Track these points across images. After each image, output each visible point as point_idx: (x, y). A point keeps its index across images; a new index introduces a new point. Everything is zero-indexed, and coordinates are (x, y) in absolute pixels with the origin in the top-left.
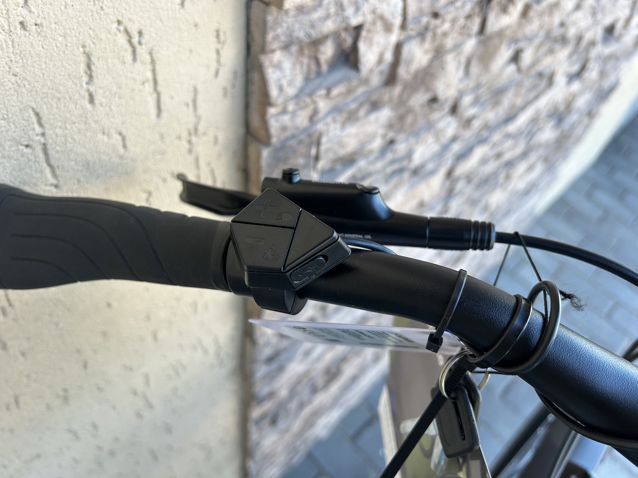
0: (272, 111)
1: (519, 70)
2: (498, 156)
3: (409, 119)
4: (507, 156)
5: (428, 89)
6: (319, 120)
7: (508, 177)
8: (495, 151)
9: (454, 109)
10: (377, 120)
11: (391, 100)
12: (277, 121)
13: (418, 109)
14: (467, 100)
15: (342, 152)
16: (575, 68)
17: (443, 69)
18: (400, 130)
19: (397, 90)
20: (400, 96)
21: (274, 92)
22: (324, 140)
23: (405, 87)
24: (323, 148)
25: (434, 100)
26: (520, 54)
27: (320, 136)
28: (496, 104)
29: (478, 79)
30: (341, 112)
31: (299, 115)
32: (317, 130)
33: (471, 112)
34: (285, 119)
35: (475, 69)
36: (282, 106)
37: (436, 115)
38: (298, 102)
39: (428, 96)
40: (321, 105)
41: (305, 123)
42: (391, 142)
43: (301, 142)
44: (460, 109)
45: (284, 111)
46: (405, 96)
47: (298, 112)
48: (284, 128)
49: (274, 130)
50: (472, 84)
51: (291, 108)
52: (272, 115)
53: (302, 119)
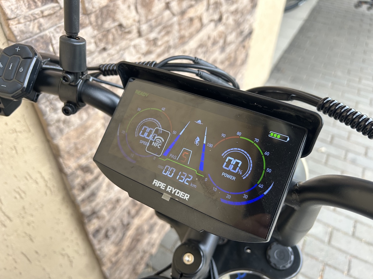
0: (11, 22)
1: (174, 15)
3: (110, 37)
5: (114, 20)
6: (44, 30)
9: (140, 34)
12: (16, 27)
14: (144, 27)
16: (216, 17)
17: (118, 8)
18: (107, 43)
19: (93, 18)
20: (97, 22)
21: (8, 12)
22: (54, 41)
23: (97, 17)
25: (121, 25)
26: (169, 5)
27: (51, 40)
28: (168, 33)
29: (146, 17)
30: (59, 27)
31: (29, 25)
32: (46, 35)
33: (152, 36)
34: (21, 26)
35: (142, 11)
36: (16, 19)
37: (129, 36)
38: (25, 18)
39: (116, 24)
40: (42, 20)
41: (36, 30)
42: (104, 49)
43: (37, 40)
44: (144, 33)
45: (19, 23)
46: (100, 22)
47: (28, 23)
48: (22, 32)
49: (16, 33)
50: (143, 19)
51: (22, 21)
52: (12, 24)
53: (33, 27)
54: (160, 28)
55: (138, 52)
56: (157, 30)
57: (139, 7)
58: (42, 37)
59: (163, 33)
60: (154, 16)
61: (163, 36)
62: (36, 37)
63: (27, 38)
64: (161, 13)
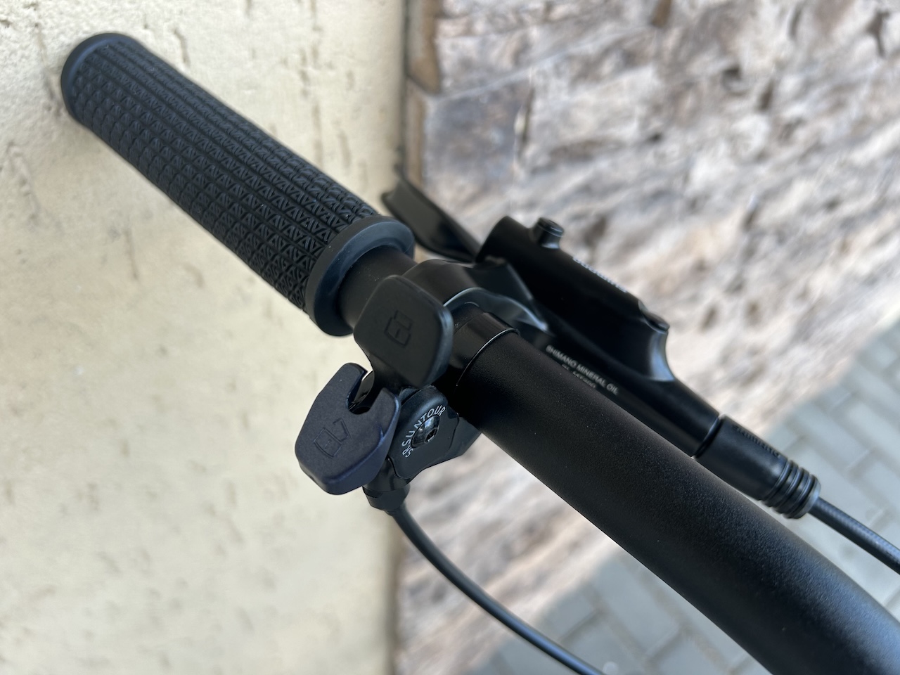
0: (447, 28)
1: (881, 50)
2: (832, 205)
3: (689, 102)
4: (847, 209)
5: (724, 51)
6: (529, 63)
7: (844, 248)
8: (830, 194)
9: (766, 102)
10: (633, 87)
11: (658, 56)
12: (454, 47)
13: (704, 85)
14: (790, 84)
15: (570, 136)
17: (754, 14)
18: (672, 120)
19: (671, 39)
20: (676, 52)
22: (538, 104)
23: (684, 38)
24: (536, 118)
25: (733, 73)
26: (884, 21)
27: (532, 95)
28: (838, 106)
29: (810, 51)
30: (570, 58)
31: (494, 44)
32: (526, 81)
33: (795, 110)
34: (469, 45)
35: (807, 29)
36: (464, 20)
37: (736, 106)
38: (492, 17)
39: (724, 64)
40: (535, 33)
41: (506, 63)
42: (656, 138)
43: (495, 96)
44: (777, 102)
45: (468, 32)
46: (683, 54)
47: (493, 37)
48: (466, 64)
49: (448, 64)
50: (800, 57)
51: (480, 26)
52: (446, 36)
53: (500, 52)
54: (825, 87)
55: (734, 155)
56: (815, 93)
57: (807, 17)
58: (513, 88)
59: (824, 105)
60: (831, 50)
61: (819, 115)
62: (496, 84)
63: (471, 85)
64: (853, 41)
